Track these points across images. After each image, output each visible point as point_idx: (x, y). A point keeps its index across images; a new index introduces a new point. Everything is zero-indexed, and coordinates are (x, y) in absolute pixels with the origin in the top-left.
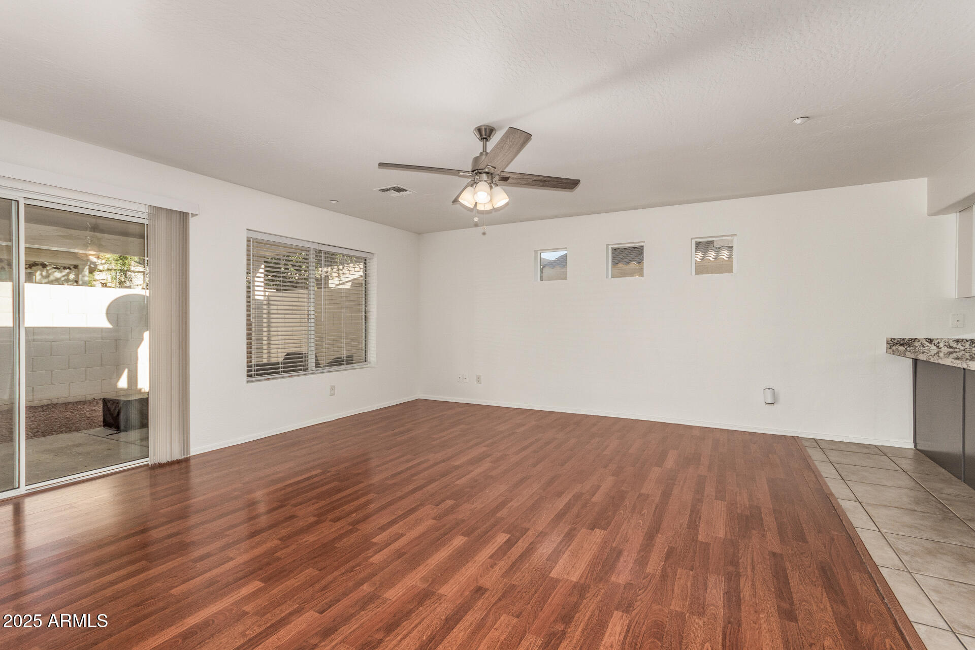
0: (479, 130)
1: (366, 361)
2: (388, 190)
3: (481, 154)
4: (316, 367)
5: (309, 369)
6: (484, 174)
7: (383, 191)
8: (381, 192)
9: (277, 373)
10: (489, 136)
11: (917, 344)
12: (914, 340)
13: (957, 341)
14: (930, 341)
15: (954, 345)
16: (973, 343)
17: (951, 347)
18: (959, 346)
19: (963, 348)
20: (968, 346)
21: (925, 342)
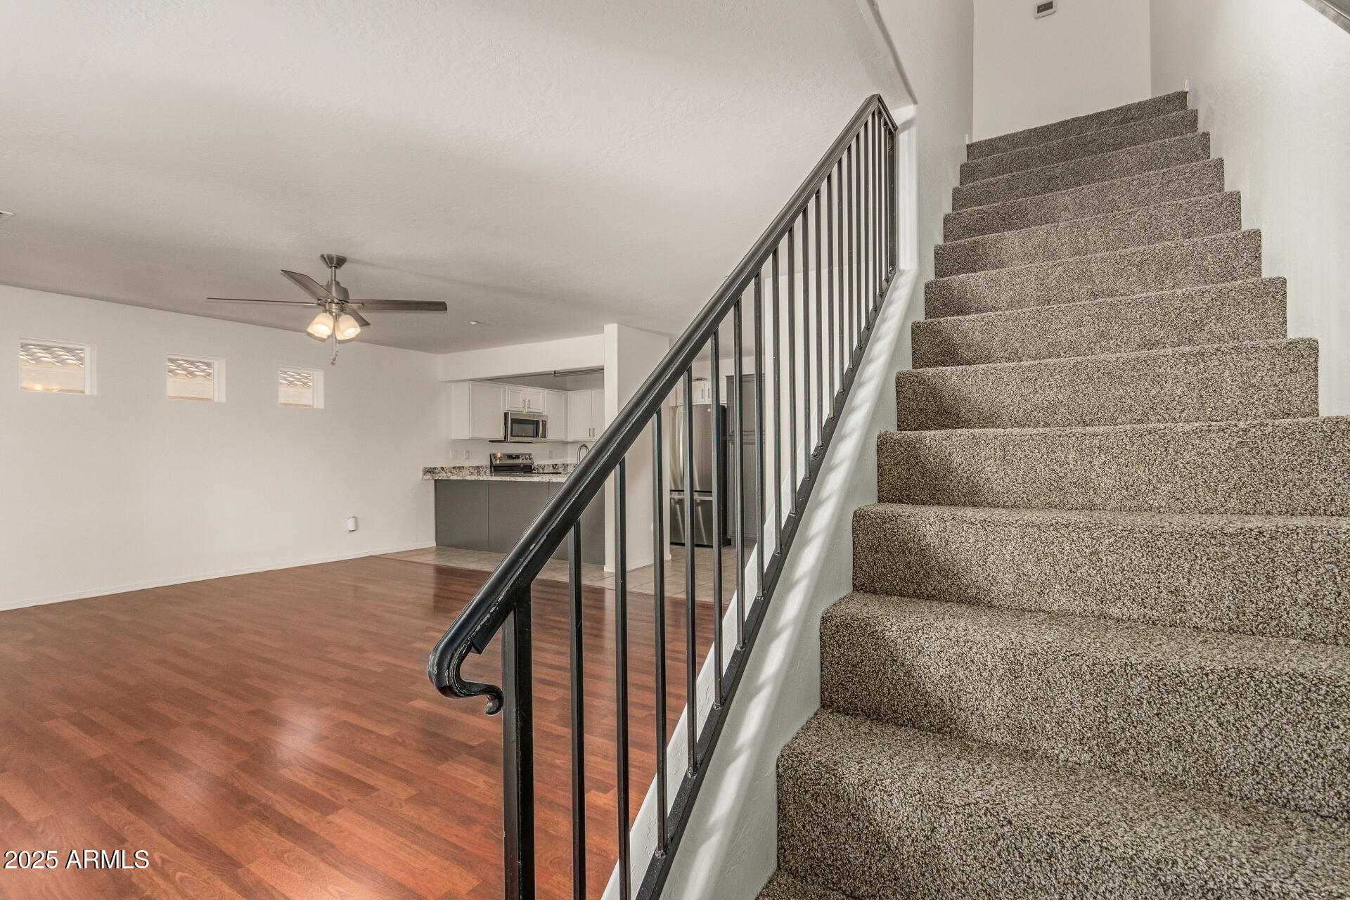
11: (437, 471)
12: (435, 468)
13: (454, 468)
14: (443, 468)
15: (452, 470)
16: (459, 468)
17: (451, 472)
18: (454, 471)
19: (456, 473)
20: (458, 471)
21: (440, 469)
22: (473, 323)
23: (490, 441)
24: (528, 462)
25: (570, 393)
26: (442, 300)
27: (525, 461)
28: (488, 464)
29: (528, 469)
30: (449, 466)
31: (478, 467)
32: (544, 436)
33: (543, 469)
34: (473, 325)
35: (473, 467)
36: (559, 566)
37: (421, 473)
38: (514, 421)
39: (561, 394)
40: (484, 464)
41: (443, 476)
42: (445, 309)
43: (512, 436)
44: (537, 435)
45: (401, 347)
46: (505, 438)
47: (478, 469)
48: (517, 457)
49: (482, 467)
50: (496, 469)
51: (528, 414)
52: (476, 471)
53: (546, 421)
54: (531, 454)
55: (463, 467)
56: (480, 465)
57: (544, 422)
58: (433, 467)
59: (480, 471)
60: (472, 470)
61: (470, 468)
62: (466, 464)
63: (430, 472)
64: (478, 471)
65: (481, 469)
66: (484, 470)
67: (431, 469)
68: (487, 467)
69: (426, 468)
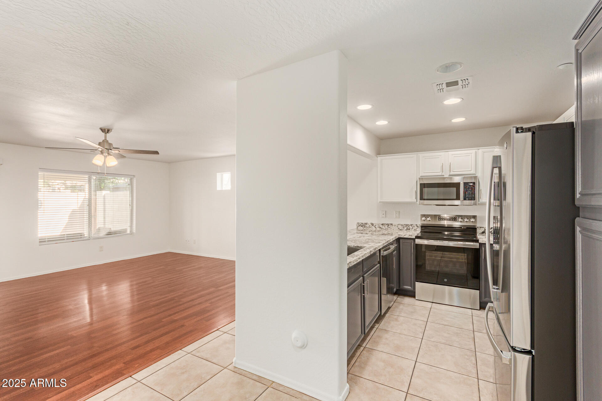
3: (104, 141)
11: (367, 226)
12: (366, 224)
13: (383, 224)
14: (372, 224)
15: (381, 226)
16: (388, 225)
17: (380, 228)
18: (383, 227)
19: (385, 228)
20: (386, 227)
21: (370, 225)
24: (469, 223)
28: (419, 223)
35: (402, 225)
40: (414, 223)
43: (422, 199)
47: (407, 227)
48: (452, 219)
49: (411, 225)
53: (474, 183)
55: (392, 224)
56: (409, 224)
57: (472, 184)
58: (364, 222)
59: (409, 229)
60: (401, 227)
61: (399, 226)
62: (395, 222)
63: (362, 226)
64: (407, 229)
65: (410, 227)
66: (413, 229)
67: (362, 224)
68: (418, 226)
69: (358, 223)
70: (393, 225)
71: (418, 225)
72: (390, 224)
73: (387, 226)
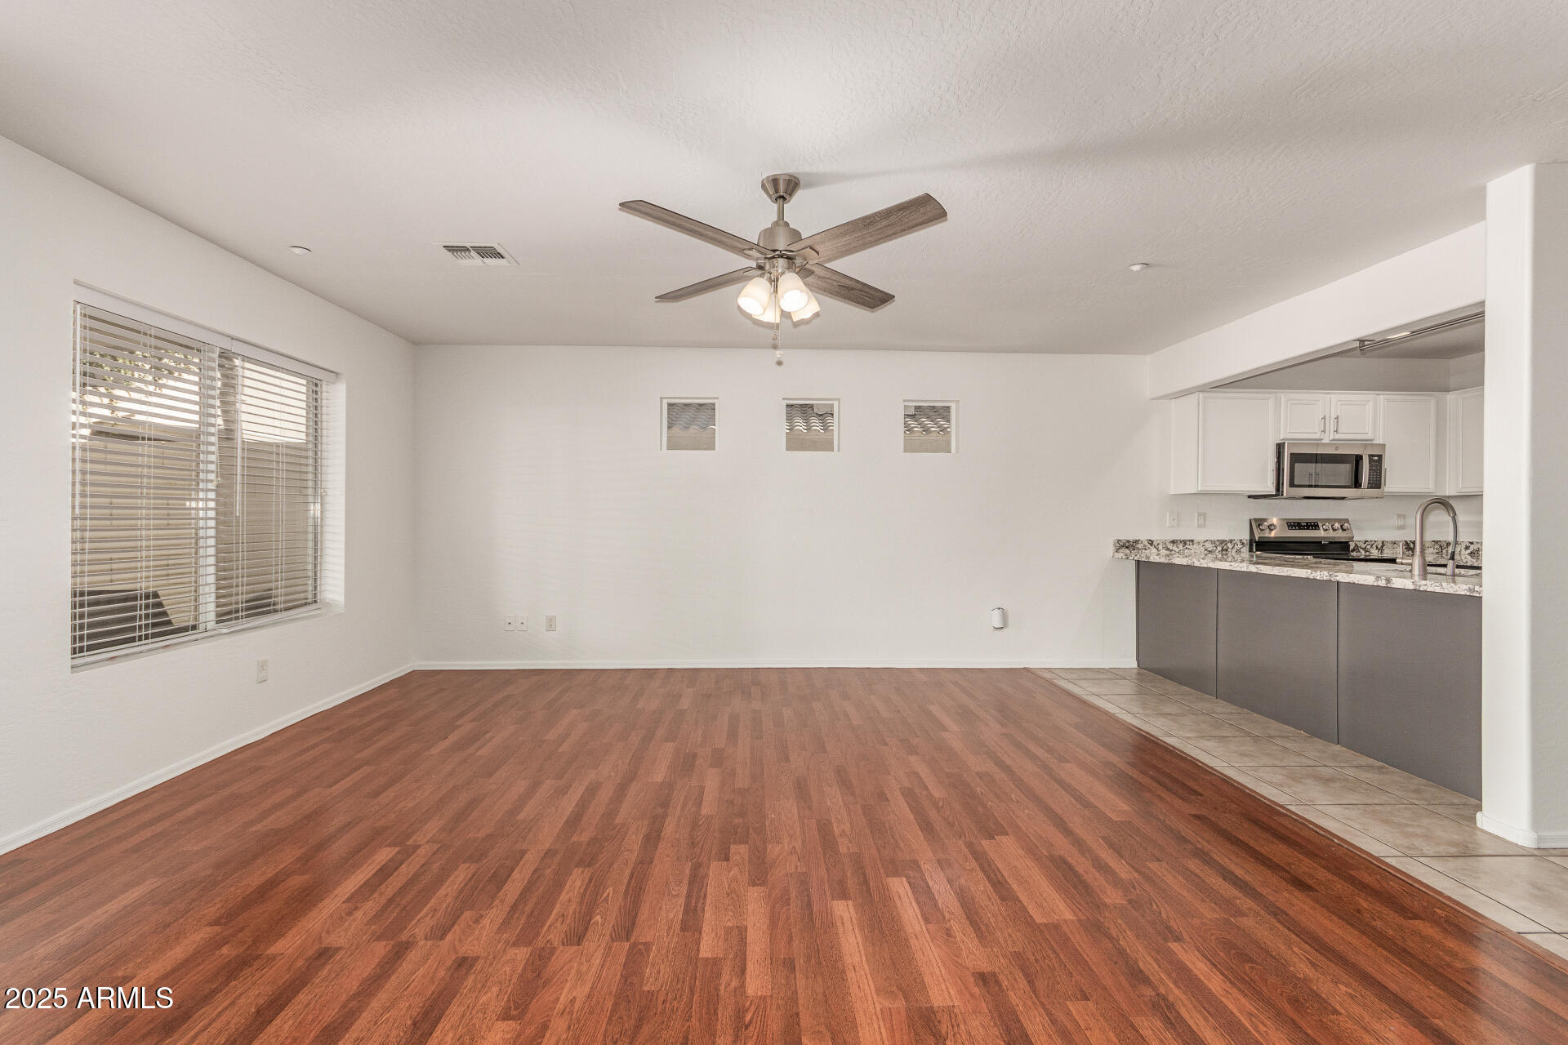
0: (775, 181)
1: (316, 602)
2: (464, 249)
3: (776, 224)
4: (217, 622)
5: (202, 627)
6: (780, 260)
7: (449, 250)
8: (444, 250)
9: (133, 640)
10: (791, 195)
11: (1140, 546)
12: (1137, 542)
13: (1173, 542)
14: (1151, 542)
15: (1170, 546)
16: (1184, 542)
17: (1168, 549)
18: (1174, 548)
19: (1177, 550)
20: (1181, 547)
21: (1146, 543)
22: (1136, 268)
23: (1250, 497)
24: (1340, 535)
25: (1451, 397)
26: (920, 193)
27: (1331, 534)
28: (1246, 537)
29: (1339, 551)
30: (1164, 538)
31: (1222, 542)
32: (1376, 483)
33: (1381, 549)
34: (1138, 272)
35: (1213, 542)
36: (1350, 772)
37: (1112, 549)
38: (1296, 458)
39: (1426, 403)
40: (1237, 538)
41: (1154, 557)
42: (940, 214)
43: (1292, 484)
44: (1357, 484)
45: (1053, 353)
46: (1278, 489)
47: (1223, 547)
48: (1312, 525)
49: (1231, 541)
50: (1263, 546)
51: (1335, 443)
52: (1219, 548)
53: (1380, 457)
54: (1347, 521)
55: (1192, 541)
56: (1227, 539)
57: (1376, 458)
58: (1131, 538)
59: (1227, 550)
60: (1209, 546)
61: (1206, 544)
62: (1199, 536)
63: (1127, 547)
64: (1222, 550)
65: (1229, 545)
66: (1235, 550)
67: (1128, 541)
68: (1243, 544)
69: (1119, 540)
70: (1195, 541)
71: (1244, 541)
72: (1189, 541)
73: (1182, 544)
